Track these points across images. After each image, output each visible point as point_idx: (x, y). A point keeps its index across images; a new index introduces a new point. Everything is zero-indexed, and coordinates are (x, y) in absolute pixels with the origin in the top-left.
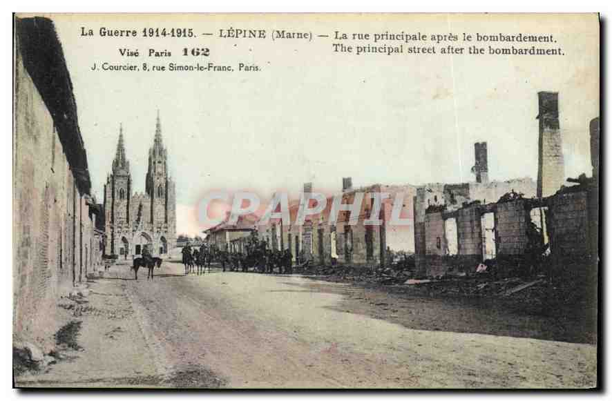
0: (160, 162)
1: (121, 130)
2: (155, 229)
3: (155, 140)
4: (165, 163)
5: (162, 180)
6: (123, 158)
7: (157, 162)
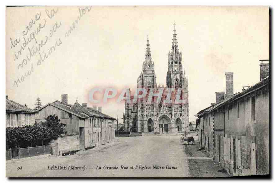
0: (176, 63)
1: (148, 41)
2: (173, 113)
3: (173, 47)
4: (180, 63)
5: (178, 76)
6: (150, 61)
7: (174, 62)
